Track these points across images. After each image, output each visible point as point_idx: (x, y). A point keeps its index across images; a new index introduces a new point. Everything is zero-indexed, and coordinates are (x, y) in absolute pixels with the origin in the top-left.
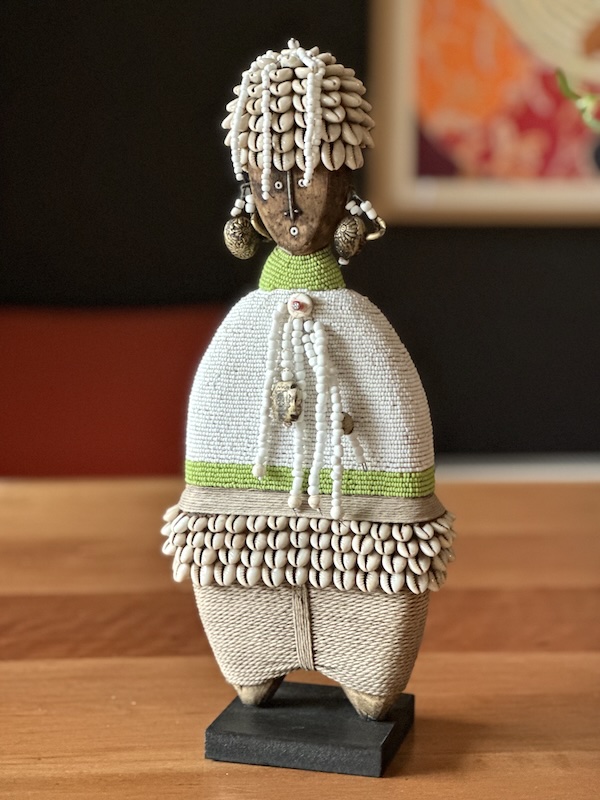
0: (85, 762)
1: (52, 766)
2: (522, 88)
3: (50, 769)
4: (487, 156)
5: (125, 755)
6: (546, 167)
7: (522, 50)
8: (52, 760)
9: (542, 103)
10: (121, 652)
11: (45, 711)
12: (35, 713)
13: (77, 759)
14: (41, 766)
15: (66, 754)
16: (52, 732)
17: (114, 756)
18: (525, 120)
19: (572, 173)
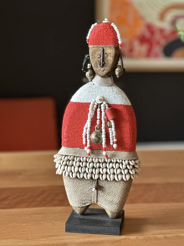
0: (43, 240)
1: (33, 242)
2: (141, 30)
3: (32, 243)
4: (131, 50)
5: (55, 238)
6: (149, 54)
7: (141, 18)
8: (33, 240)
9: (147, 34)
10: (45, 205)
11: (26, 225)
12: (23, 225)
13: (41, 239)
14: (29, 242)
15: (37, 238)
16: (30, 231)
17: (52, 238)
18: (143, 40)
19: (156, 56)
